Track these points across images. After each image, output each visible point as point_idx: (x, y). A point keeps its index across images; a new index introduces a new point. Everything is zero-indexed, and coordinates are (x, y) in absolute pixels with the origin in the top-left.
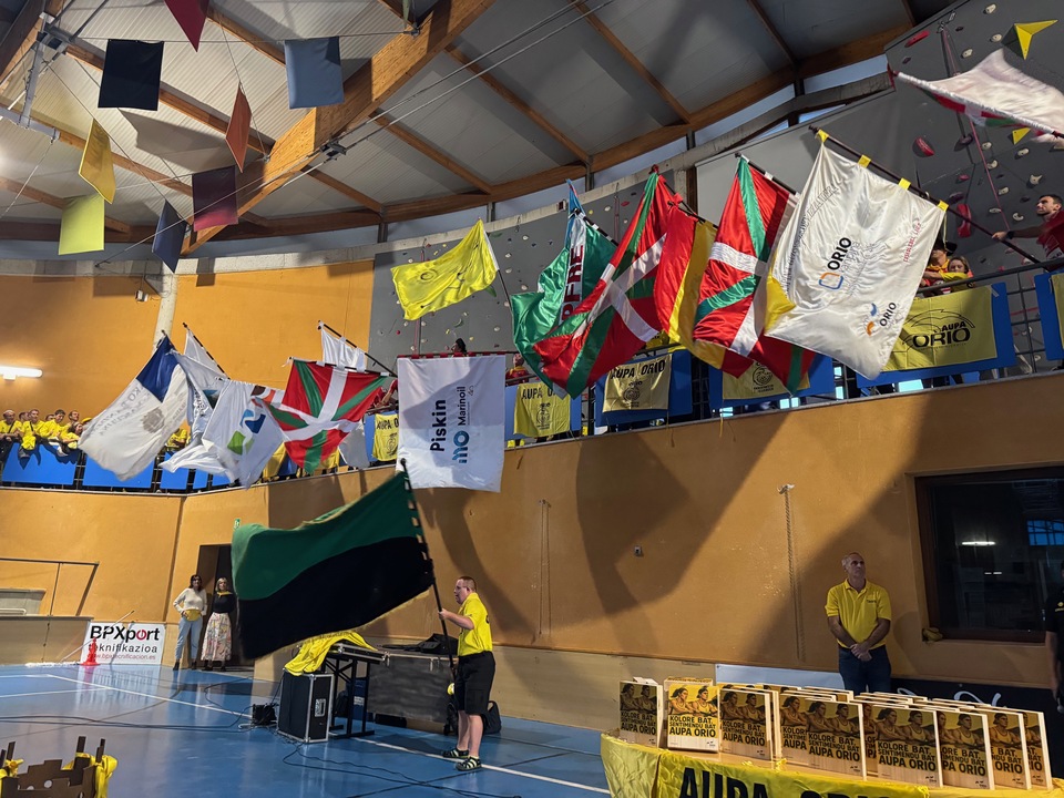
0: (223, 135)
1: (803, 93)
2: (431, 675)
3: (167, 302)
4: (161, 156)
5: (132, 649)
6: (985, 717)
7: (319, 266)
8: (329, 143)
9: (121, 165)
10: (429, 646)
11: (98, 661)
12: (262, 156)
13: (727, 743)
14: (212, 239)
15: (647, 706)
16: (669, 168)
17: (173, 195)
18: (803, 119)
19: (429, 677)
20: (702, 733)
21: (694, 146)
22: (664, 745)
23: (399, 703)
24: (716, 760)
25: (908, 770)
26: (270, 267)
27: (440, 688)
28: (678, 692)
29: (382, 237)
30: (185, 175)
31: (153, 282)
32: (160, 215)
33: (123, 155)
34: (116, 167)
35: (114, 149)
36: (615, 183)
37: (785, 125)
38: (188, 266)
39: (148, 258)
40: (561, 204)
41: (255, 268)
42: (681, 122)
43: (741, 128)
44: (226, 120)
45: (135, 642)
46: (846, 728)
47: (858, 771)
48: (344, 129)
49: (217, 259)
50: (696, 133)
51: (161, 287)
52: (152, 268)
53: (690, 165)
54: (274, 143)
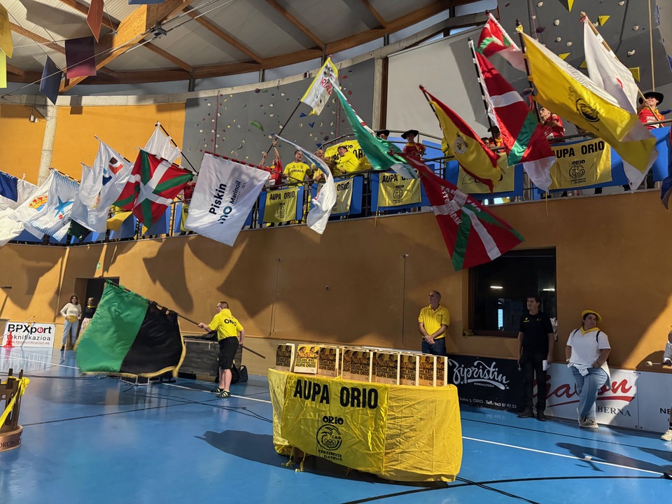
0: (85, 16)
1: (454, 16)
3: (50, 124)
4: (44, 27)
5: (34, 338)
7: (150, 105)
8: (156, 26)
9: (16, 31)
11: (13, 345)
12: (112, 31)
13: (320, 371)
14: (80, 83)
15: (287, 355)
16: (372, 57)
17: (53, 52)
18: (453, 32)
19: (208, 353)
20: (310, 366)
21: (388, 44)
22: (293, 371)
24: (315, 377)
26: (119, 104)
27: (214, 358)
28: (301, 349)
29: (192, 88)
30: (60, 40)
31: (41, 110)
32: (44, 65)
33: (16, 23)
34: (13, 32)
35: (11, 20)
36: (339, 63)
37: (441, 36)
38: (65, 100)
39: (37, 93)
40: (306, 74)
41: (108, 104)
42: (381, 27)
43: (416, 35)
44: (87, 6)
45: (36, 334)
47: (368, 379)
48: (165, 18)
49: (83, 97)
50: (390, 35)
51: (46, 114)
52: (40, 100)
53: (385, 56)
54: (119, 22)
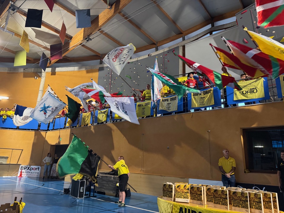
0: (58, 35)
1: (214, 26)
2: (112, 181)
3: (43, 80)
4: (42, 40)
5: (32, 173)
6: (261, 194)
7: (84, 70)
8: (87, 38)
10: (112, 173)
11: (22, 176)
12: (69, 41)
13: (192, 200)
14: (55, 63)
15: (170, 190)
16: (178, 46)
17: (45, 51)
18: (214, 33)
20: (185, 198)
21: (184, 40)
22: (174, 201)
23: (103, 188)
24: (188, 205)
25: (241, 208)
26: (71, 70)
27: (114, 184)
28: (178, 186)
29: (101, 63)
30: (48, 45)
31: (39, 74)
32: (41, 56)
33: (31, 39)
34: (30, 43)
35: (29, 38)
36: (163, 49)
37: (209, 35)
38: (49, 70)
39: (38, 67)
40: (149, 55)
41: (67, 71)
42: (181, 33)
43: (197, 35)
44: (59, 31)
45: (33, 171)
46: (224, 197)
47: (227, 208)
48: (91, 34)
49: (57, 68)
50: (185, 37)
51: (41, 75)
52: (39, 70)
53: (183, 45)
54: (72, 37)
